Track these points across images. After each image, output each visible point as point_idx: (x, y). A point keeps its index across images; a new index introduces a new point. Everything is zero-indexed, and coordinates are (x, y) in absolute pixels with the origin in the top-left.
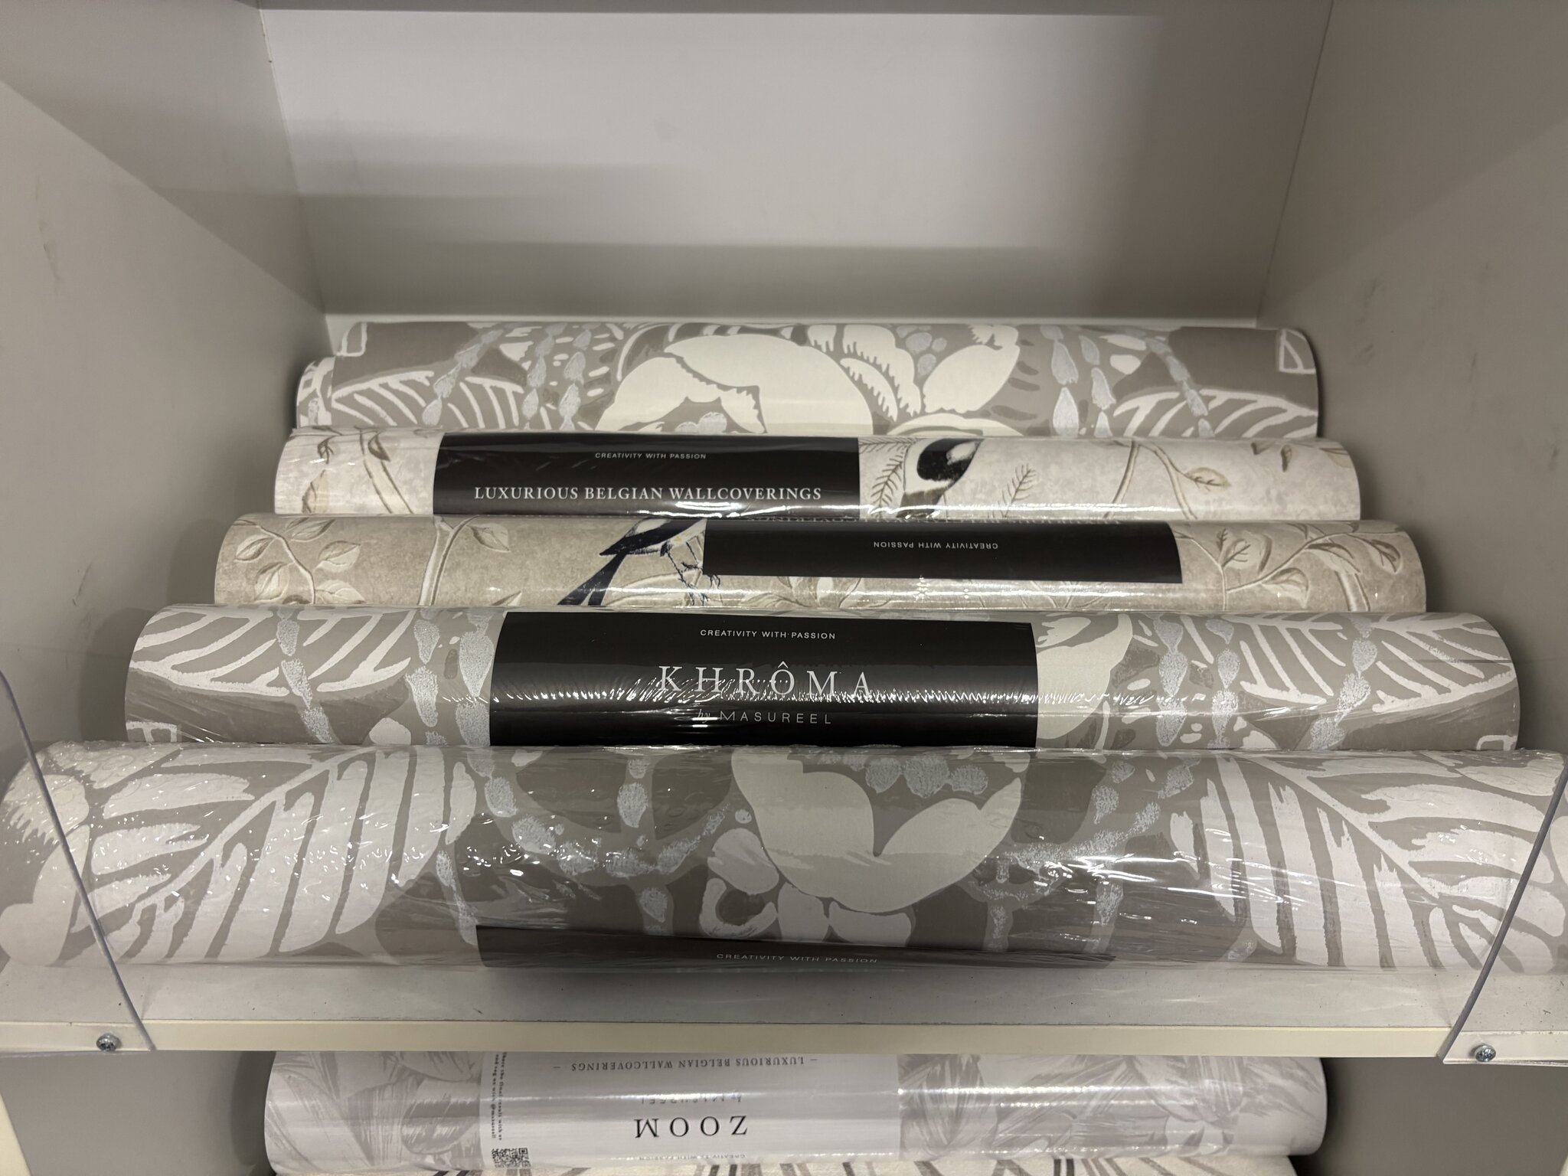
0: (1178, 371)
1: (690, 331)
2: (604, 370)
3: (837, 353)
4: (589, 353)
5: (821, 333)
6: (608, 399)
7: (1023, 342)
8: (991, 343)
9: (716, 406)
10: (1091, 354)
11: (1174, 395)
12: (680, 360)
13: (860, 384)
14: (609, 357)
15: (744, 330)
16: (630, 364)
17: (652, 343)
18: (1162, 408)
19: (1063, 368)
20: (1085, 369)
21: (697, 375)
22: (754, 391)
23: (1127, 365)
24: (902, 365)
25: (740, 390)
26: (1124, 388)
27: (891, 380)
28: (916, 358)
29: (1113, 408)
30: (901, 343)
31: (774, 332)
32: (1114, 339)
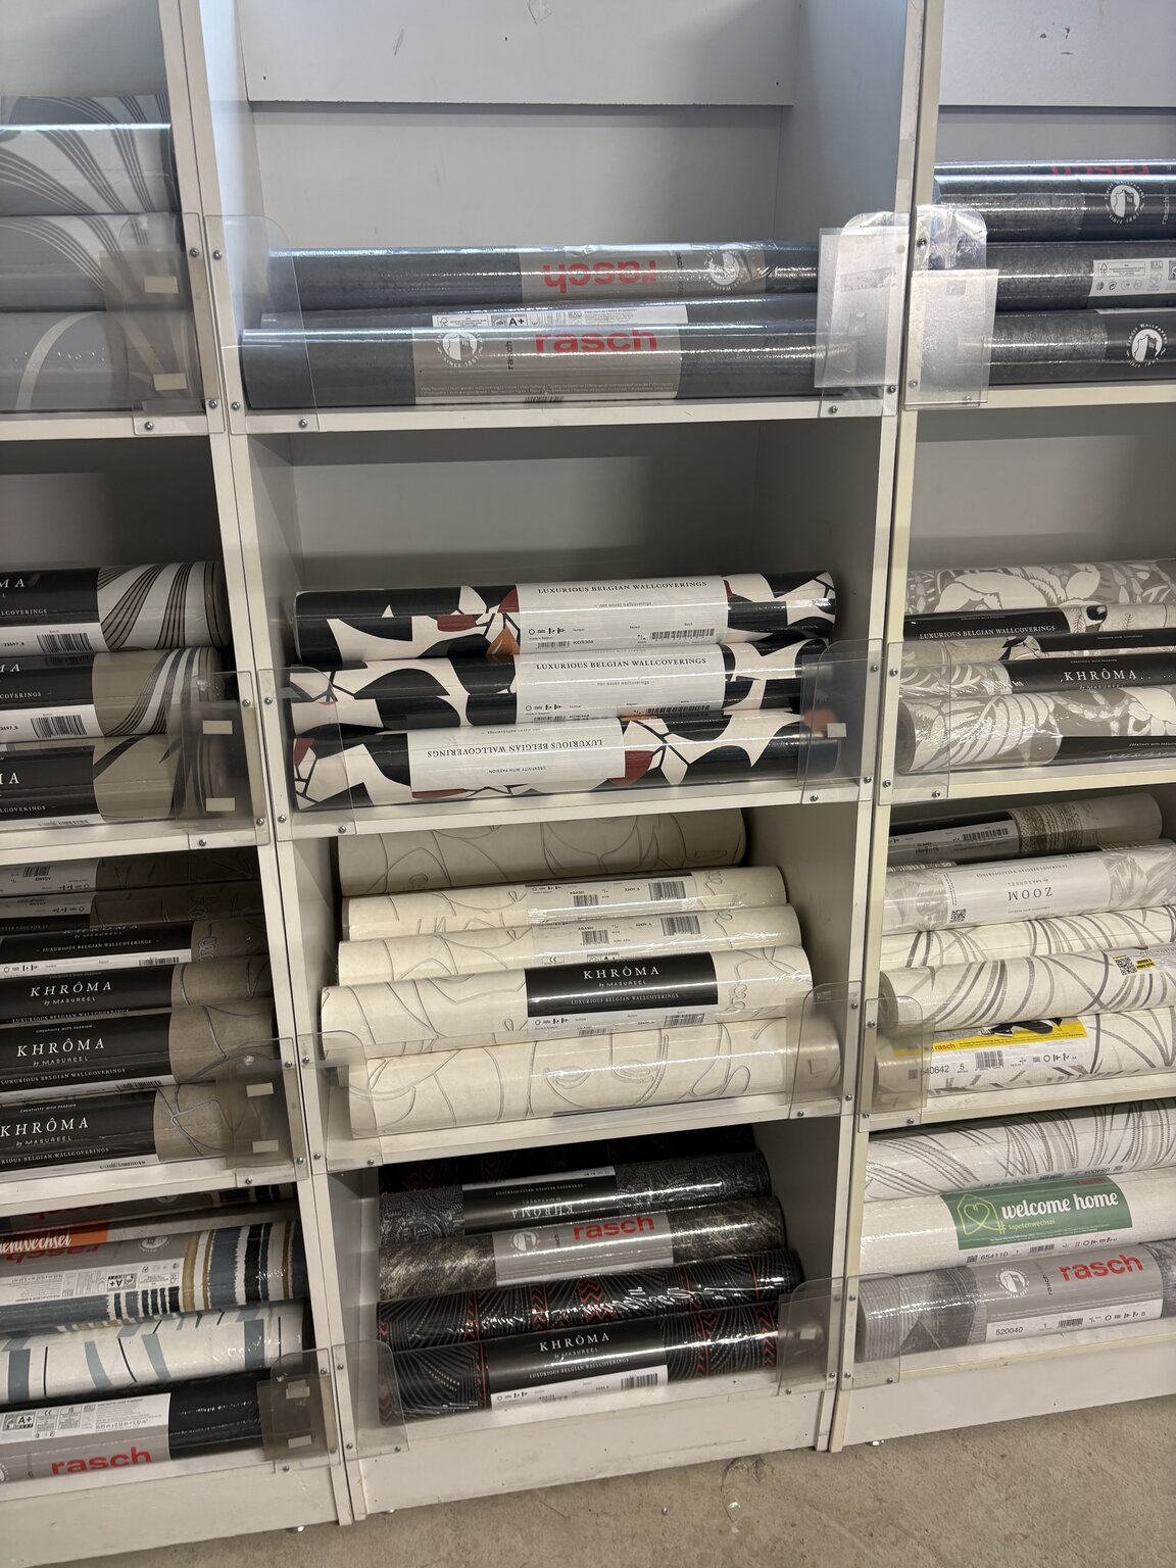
0: (1165, 577)
1: (959, 573)
2: (933, 590)
3: (1027, 578)
4: (925, 584)
5: (1015, 570)
6: (937, 602)
7: (1099, 569)
8: (1086, 570)
9: (982, 602)
10: (1130, 574)
11: (1165, 587)
12: (963, 584)
13: (1039, 589)
14: (933, 585)
15: (981, 571)
16: (943, 588)
17: (947, 579)
18: (1161, 592)
19: (1119, 579)
20: (1128, 578)
21: (972, 589)
22: (997, 595)
23: (1145, 576)
24: (1055, 581)
25: (991, 595)
26: (1145, 585)
27: (1052, 587)
28: (1059, 578)
29: (1142, 593)
30: (1050, 572)
31: (995, 571)
32: (1134, 566)
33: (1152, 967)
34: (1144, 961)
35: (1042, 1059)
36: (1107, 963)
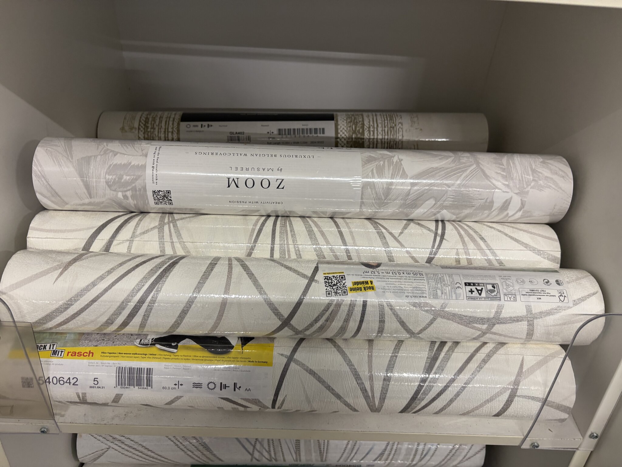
33: (370, 292)
34: (363, 283)
35: (205, 386)
36: (312, 279)
